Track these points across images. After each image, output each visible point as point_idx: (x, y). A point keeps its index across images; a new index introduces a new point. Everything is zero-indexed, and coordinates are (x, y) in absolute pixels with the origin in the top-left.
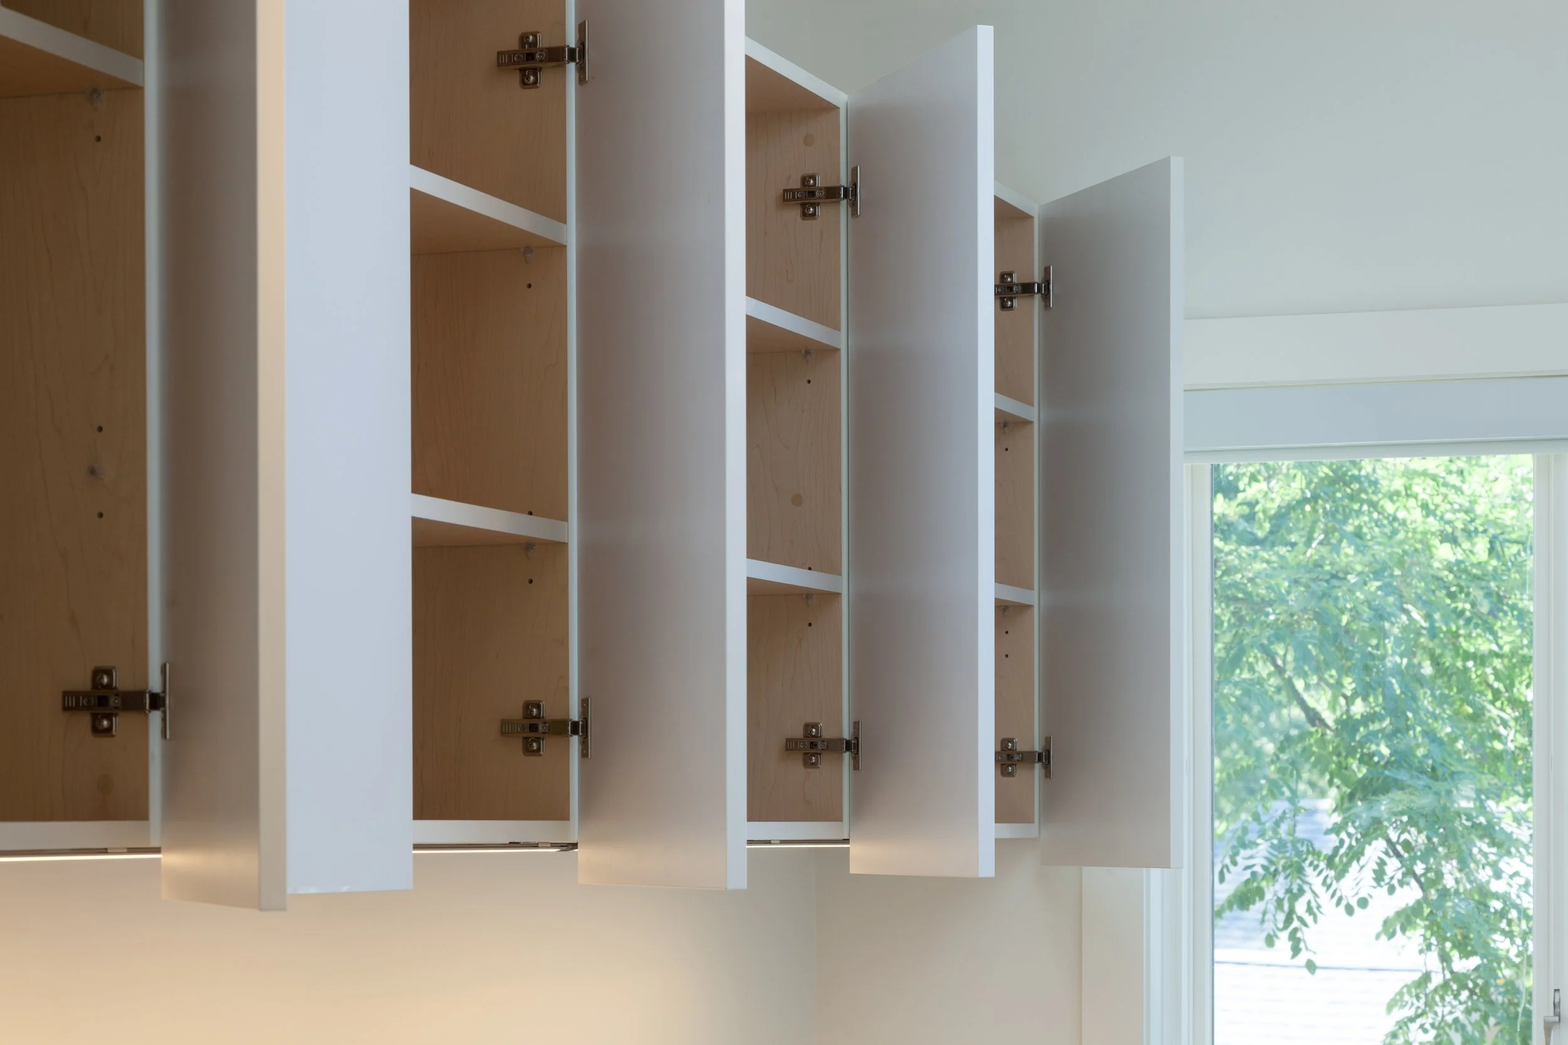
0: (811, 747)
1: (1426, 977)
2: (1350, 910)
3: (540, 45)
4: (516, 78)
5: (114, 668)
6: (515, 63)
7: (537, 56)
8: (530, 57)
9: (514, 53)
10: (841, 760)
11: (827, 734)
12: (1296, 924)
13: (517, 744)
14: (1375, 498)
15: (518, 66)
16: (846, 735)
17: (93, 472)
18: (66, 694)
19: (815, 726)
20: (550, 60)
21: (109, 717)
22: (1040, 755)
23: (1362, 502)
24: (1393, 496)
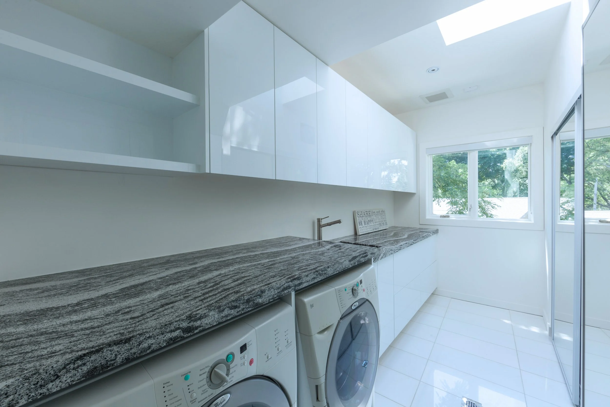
1: (451, 208)
2: (444, 202)
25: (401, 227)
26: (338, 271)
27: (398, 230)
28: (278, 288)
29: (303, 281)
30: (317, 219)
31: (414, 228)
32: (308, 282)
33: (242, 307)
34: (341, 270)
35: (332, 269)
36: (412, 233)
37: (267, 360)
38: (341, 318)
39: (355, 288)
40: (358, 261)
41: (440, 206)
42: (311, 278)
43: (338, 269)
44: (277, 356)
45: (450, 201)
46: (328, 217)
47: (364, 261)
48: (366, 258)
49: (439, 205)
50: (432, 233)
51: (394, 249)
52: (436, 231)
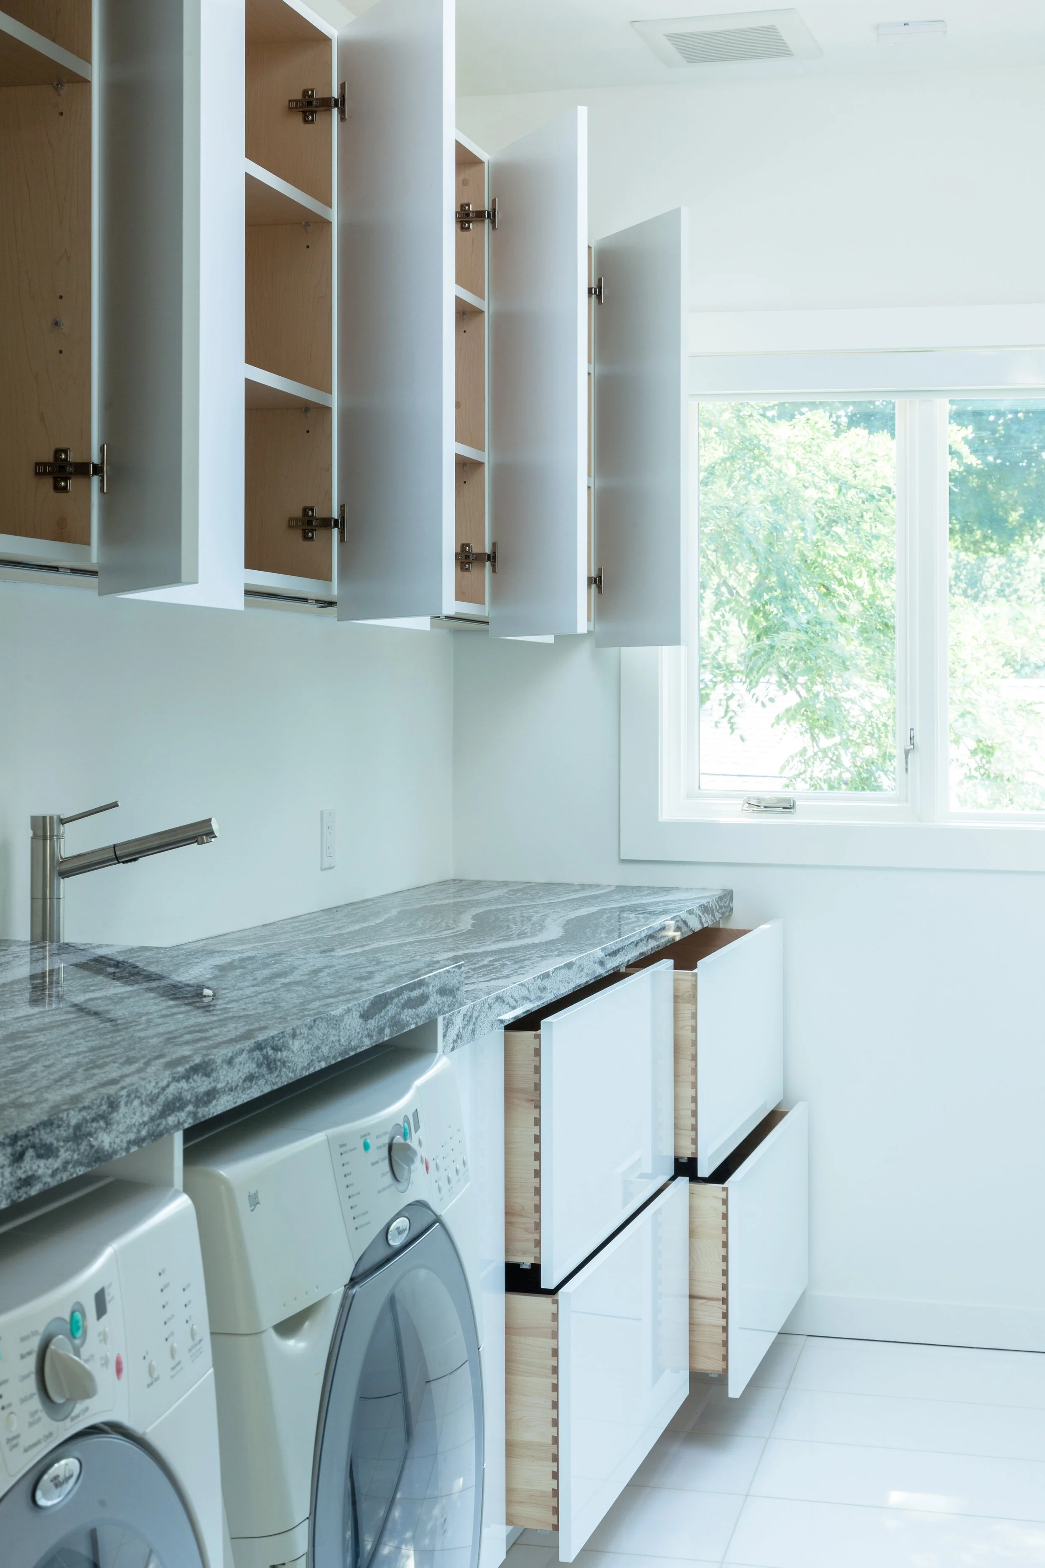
0: (466, 558)
1: (805, 750)
2: (763, 705)
3: (315, 96)
4: (300, 117)
5: (69, 449)
6: (300, 107)
7: (314, 103)
8: (310, 103)
9: (300, 101)
10: (484, 566)
11: (475, 550)
12: (730, 714)
13: (299, 533)
14: (768, 459)
15: (302, 110)
16: (487, 550)
17: (56, 323)
18: (38, 464)
19: (468, 545)
20: (321, 105)
21: (65, 481)
22: (595, 579)
23: (761, 461)
24: (779, 459)
25: (506, 884)
26: (325, 1059)
27: (489, 902)
28: (153, 1099)
29: (219, 1086)
30: (34, 819)
31: (583, 887)
32: (231, 1090)
33: (64, 1155)
34: (334, 1057)
35: (306, 1047)
36: (583, 911)
37: (149, 1380)
38: (352, 1279)
39: (399, 1139)
40: (395, 1022)
41: (742, 739)
42: (240, 1074)
43: (325, 1050)
44: (172, 1377)
45: (799, 706)
46: (115, 805)
47: (413, 1026)
48: (422, 1010)
49: (737, 733)
50: (701, 914)
51: (512, 997)
52: (721, 904)
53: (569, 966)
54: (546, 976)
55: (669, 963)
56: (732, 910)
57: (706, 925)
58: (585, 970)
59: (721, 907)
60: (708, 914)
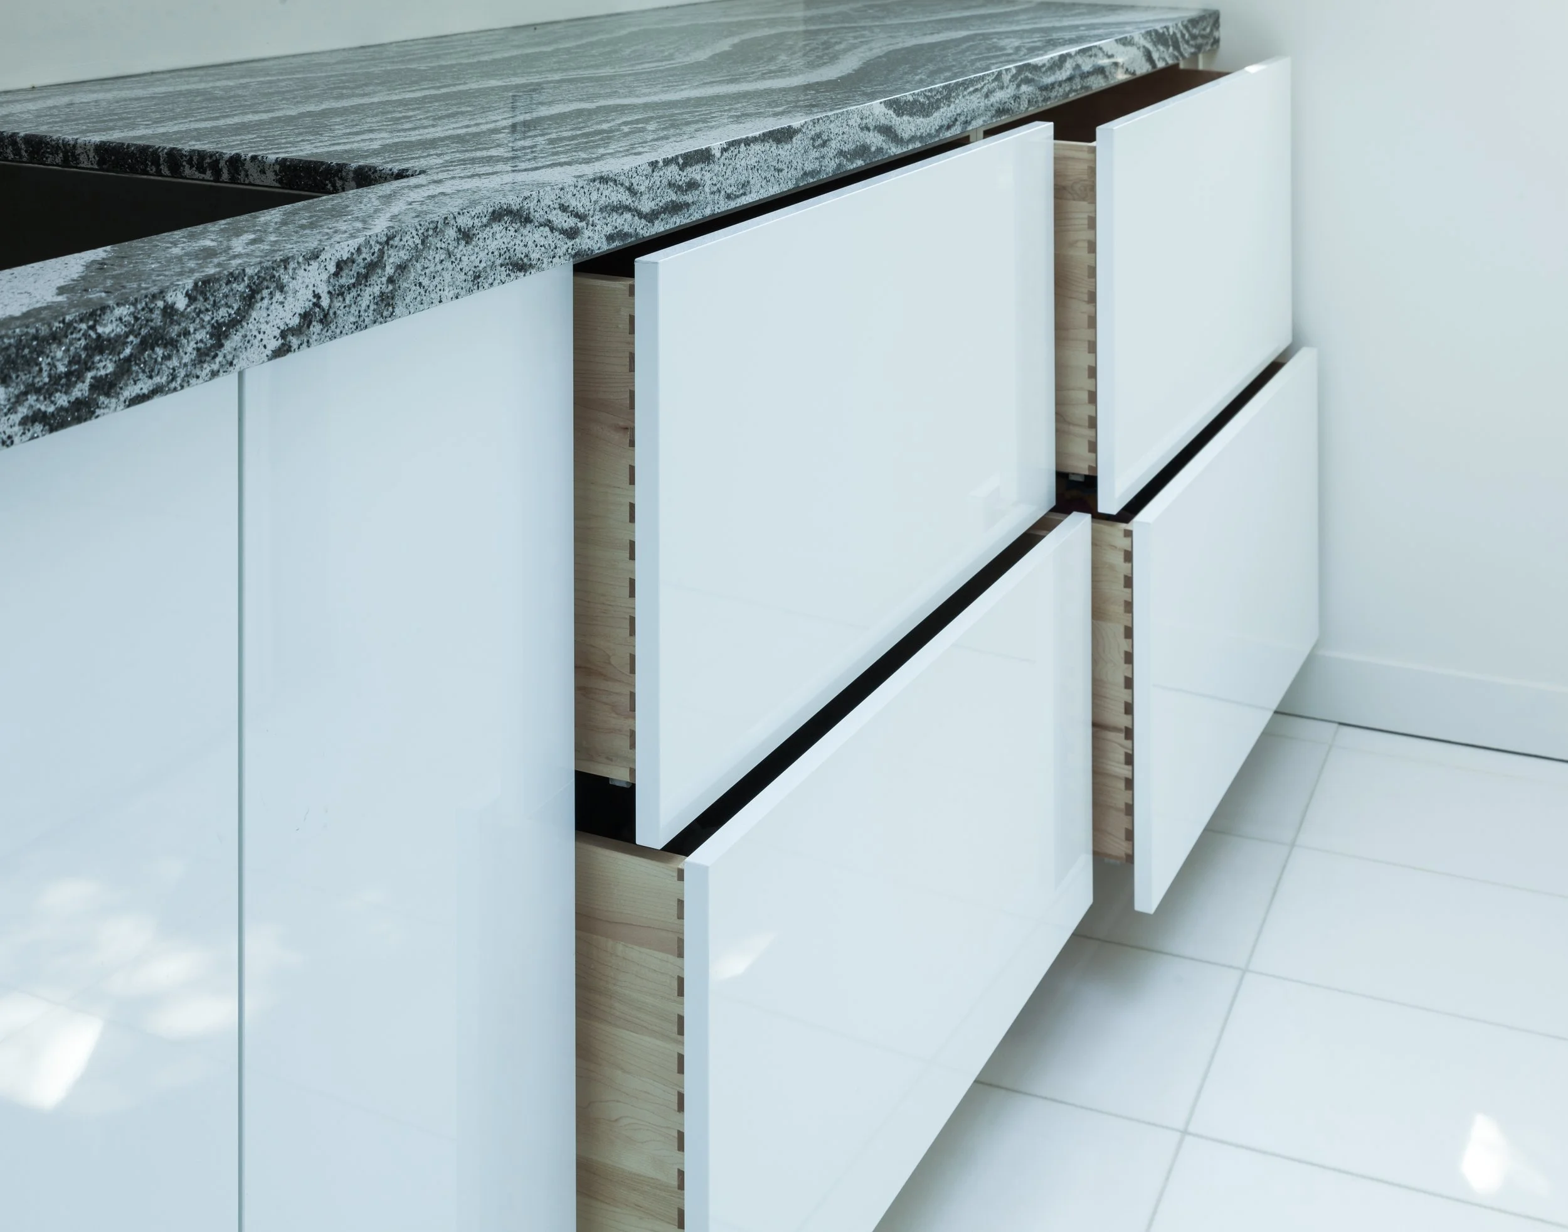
50: (1150, 46)
51: (564, 208)
52: (1195, 31)
53: (783, 136)
54: (704, 156)
55: (1046, 128)
56: (1216, 41)
57: (1161, 65)
58: (833, 144)
59: (1194, 37)
60: (1166, 45)
